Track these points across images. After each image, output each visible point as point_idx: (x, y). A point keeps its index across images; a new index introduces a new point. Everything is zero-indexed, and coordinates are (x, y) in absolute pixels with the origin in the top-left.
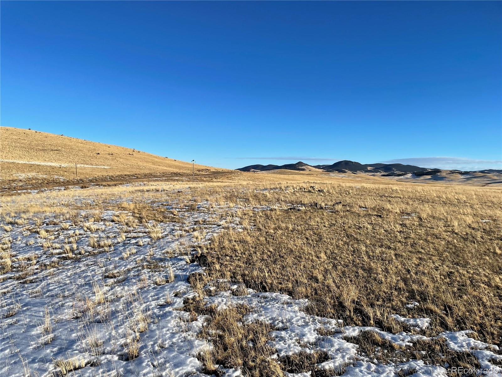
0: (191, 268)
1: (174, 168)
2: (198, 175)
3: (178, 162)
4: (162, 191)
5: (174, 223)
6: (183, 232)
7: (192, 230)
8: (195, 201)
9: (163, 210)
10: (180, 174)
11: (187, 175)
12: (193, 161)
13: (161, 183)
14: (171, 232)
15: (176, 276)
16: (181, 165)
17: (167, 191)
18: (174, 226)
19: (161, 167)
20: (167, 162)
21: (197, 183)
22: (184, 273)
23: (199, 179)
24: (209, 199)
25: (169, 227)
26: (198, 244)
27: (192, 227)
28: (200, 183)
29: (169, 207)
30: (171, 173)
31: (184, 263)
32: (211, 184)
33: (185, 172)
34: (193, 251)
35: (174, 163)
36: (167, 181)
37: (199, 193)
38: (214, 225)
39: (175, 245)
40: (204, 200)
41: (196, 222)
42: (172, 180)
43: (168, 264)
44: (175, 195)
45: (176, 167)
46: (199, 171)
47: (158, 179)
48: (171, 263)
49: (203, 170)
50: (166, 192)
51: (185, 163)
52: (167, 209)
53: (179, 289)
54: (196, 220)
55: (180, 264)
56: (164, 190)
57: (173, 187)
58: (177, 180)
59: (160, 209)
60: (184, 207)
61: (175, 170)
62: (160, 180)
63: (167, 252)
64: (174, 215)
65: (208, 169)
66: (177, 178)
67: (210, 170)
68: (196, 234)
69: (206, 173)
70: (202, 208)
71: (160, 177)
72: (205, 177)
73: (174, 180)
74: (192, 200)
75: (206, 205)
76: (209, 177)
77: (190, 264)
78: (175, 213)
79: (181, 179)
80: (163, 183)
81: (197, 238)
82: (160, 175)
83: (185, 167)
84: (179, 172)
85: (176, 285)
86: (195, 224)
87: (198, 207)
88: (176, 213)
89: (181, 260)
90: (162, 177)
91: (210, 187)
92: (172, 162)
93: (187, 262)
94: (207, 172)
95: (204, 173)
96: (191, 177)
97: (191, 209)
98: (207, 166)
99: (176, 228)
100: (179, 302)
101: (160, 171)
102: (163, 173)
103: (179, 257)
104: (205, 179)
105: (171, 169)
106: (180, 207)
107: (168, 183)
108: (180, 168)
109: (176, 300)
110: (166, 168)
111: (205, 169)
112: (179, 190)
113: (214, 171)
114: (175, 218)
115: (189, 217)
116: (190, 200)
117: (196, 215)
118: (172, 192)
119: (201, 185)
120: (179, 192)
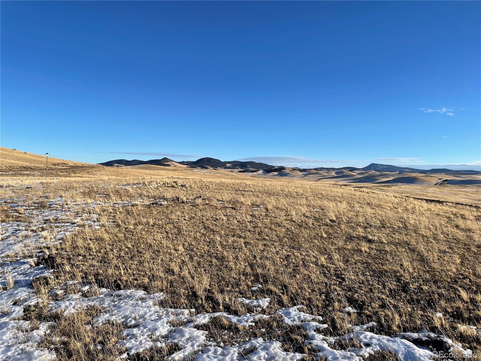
0: (36, 272)
1: (23, 162)
2: (53, 169)
3: (29, 154)
4: (6, 187)
5: (18, 223)
6: (30, 232)
7: (40, 229)
8: (47, 197)
9: (6, 208)
10: (31, 168)
11: (40, 169)
12: (47, 154)
13: (7, 178)
14: (14, 233)
15: (16, 282)
16: (32, 158)
17: (13, 186)
18: (18, 225)
19: (7, 160)
20: (15, 154)
21: (51, 178)
22: (27, 278)
23: (54, 173)
24: (63, 195)
25: (12, 227)
26: (47, 244)
27: (41, 226)
28: (55, 178)
29: (14, 205)
30: (20, 167)
31: (27, 266)
32: (68, 179)
33: (38, 165)
34: (39, 253)
35: (23, 156)
36: (14, 175)
37: (52, 189)
38: (68, 223)
39: (18, 248)
40: (58, 196)
41: (47, 220)
42: (21, 174)
43: (7, 269)
44: (24, 191)
45: (26, 160)
46: (54, 165)
47: (3, 173)
48: (12, 268)
49: (59, 164)
50: (11, 188)
51: (37, 156)
52: (12, 207)
53: (19, 296)
54: (46, 218)
55: (22, 268)
56: (9, 186)
57: (21, 182)
58: (27, 175)
59: (2, 207)
60: (33, 205)
61: (25, 164)
62: (5, 174)
63: (8, 256)
64: (20, 214)
65: (65, 163)
66: (27, 173)
67: (67, 164)
68: (45, 233)
69: (63, 168)
70: (54, 205)
71: (6, 172)
72: (61, 172)
73: (24, 175)
74: (44, 197)
75: (59, 202)
76: (67, 172)
77: (34, 267)
78: (20, 212)
79: (33, 173)
80: (9, 178)
81: (45, 238)
82: (6, 169)
83: (38, 161)
84: (30, 165)
85: (16, 292)
86: (45, 223)
87: (49, 205)
88: (22, 210)
89: (24, 263)
90: (8, 171)
91: (67, 183)
92: (21, 155)
93: (31, 266)
94: (64, 166)
95: (60, 167)
96: (45, 171)
97: (41, 206)
98: (65, 160)
99: (20, 228)
100: (19, 311)
101: (6, 165)
102: (10, 167)
103: (21, 261)
104: (61, 174)
105: (20, 162)
106: (27, 205)
107: (15, 178)
108: (31, 161)
109: (15, 309)
110: (13, 161)
111: (62, 164)
112: (28, 185)
113: (73, 165)
114: (20, 217)
115: (38, 215)
116: (41, 197)
117: (47, 213)
118: (19, 188)
119: (55, 180)
120: (28, 188)
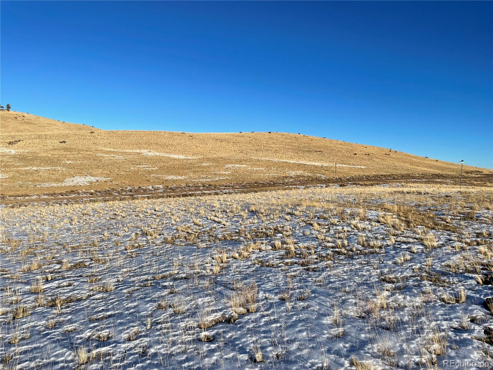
0: (485, 291)
1: (435, 169)
2: (465, 178)
3: (440, 162)
4: (425, 194)
5: (448, 232)
6: (464, 244)
7: (475, 243)
8: (471, 208)
9: (431, 216)
10: (443, 176)
11: (452, 177)
12: (462, 161)
13: (422, 185)
14: (447, 242)
15: (468, 297)
16: (443, 165)
17: (431, 194)
18: (449, 235)
19: (420, 167)
20: (427, 162)
21: (466, 186)
22: (478, 296)
23: (467, 182)
25: (443, 236)
26: (489, 262)
27: (474, 239)
28: (470, 187)
29: (438, 213)
30: (432, 174)
31: (474, 282)
32: (483, 188)
33: (449, 173)
34: (483, 269)
35: (435, 163)
36: (427, 183)
37: (474, 199)
39: (456, 259)
40: (483, 208)
41: (478, 234)
42: (433, 182)
43: (453, 280)
44: (442, 199)
45: (438, 168)
46: (467, 173)
47: (417, 180)
48: (457, 280)
49: (472, 171)
50: (430, 195)
52: (437, 215)
53: (475, 314)
54: (477, 231)
55: (469, 283)
56: (428, 194)
57: (438, 190)
58: (440, 183)
59: (428, 214)
60: (458, 215)
61: (437, 172)
62: (419, 181)
63: (449, 266)
64: (447, 223)
65: (479, 170)
66: (439, 180)
67: (481, 172)
68: (482, 248)
69: (477, 176)
70: (482, 218)
71: (419, 179)
72: (475, 181)
73: (437, 182)
74: (467, 207)
75: (487, 215)
76: (481, 181)
77: (483, 285)
78: (447, 221)
79: (445, 181)
80: (424, 185)
81: (485, 254)
82: (419, 176)
83: (450, 168)
84: (442, 173)
85: (471, 308)
86: (477, 237)
87: (476, 216)
88: (449, 219)
89: (469, 278)
90: (421, 178)
91: (488, 193)
92: (432, 163)
93: (479, 283)
94: (478, 174)
95: (473, 176)
96: (457, 180)
97: (468, 217)
98: (478, 167)
99: (453, 238)
100: (479, 330)
101: (419, 172)
102: (422, 174)
103: (465, 274)
104: (475, 183)
105: (431, 170)
106: (452, 214)
107: (429, 185)
108: (442, 169)
110: (425, 169)
111: (476, 171)
112: (445, 193)
113: (488, 173)
114: (449, 226)
115: (466, 227)
116: (465, 207)
117: (476, 226)
118: (437, 196)
119: (473, 190)
120: (447, 196)
